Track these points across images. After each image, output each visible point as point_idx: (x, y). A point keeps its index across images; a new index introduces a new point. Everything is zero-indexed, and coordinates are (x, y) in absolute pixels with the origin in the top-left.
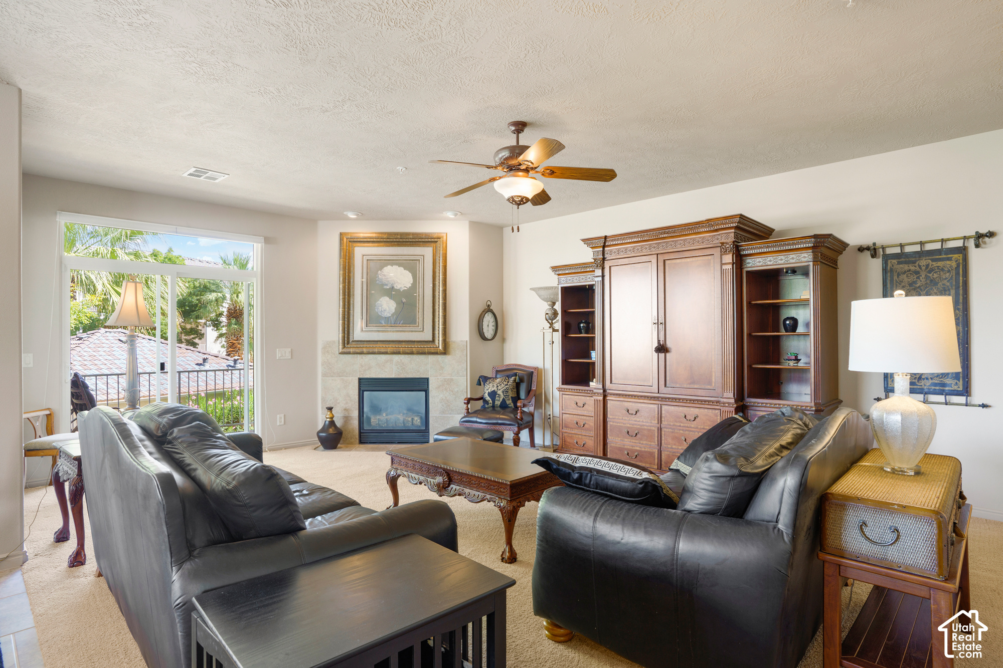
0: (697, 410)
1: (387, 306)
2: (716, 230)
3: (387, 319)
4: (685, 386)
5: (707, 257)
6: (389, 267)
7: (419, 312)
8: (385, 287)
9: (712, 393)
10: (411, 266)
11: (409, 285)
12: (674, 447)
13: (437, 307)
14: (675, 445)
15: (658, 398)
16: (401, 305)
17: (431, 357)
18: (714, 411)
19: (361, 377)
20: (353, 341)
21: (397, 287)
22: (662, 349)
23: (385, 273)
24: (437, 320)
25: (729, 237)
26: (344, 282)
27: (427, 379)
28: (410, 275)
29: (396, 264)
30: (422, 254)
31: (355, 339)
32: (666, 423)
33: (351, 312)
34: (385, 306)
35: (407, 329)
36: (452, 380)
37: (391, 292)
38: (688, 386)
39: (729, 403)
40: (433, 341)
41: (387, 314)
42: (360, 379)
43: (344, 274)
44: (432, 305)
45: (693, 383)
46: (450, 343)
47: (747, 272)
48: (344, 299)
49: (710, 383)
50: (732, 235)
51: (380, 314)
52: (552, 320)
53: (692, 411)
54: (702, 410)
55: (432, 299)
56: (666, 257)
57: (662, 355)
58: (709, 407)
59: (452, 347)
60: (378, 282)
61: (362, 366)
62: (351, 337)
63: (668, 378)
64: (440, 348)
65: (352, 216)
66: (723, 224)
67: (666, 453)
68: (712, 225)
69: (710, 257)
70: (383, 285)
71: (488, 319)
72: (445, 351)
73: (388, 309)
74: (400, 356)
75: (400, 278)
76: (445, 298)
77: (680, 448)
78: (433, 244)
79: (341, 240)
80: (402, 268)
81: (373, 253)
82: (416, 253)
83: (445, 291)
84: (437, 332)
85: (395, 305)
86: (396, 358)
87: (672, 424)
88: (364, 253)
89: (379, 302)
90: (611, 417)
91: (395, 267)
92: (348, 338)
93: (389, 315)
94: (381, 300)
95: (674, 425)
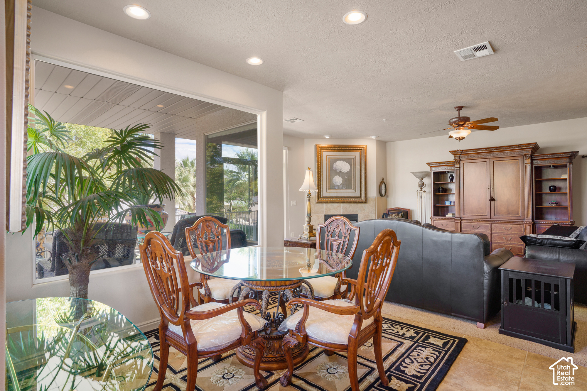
0: (511, 225)
1: (338, 180)
2: (522, 149)
3: (338, 186)
4: (505, 215)
5: (516, 160)
6: (339, 161)
7: (353, 183)
8: (337, 171)
9: (519, 218)
10: (350, 161)
11: (348, 170)
12: (499, 242)
13: (362, 181)
14: (499, 241)
15: (490, 221)
16: (345, 180)
17: (359, 205)
18: (520, 226)
19: (326, 214)
20: (323, 197)
21: (343, 171)
22: (492, 199)
23: (337, 165)
24: (362, 187)
25: (529, 152)
26: (318, 168)
27: (357, 215)
28: (349, 165)
29: (342, 160)
30: (355, 155)
31: (323, 196)
32: (494, 231)
33: (322, 183)
34: (337, 180)
35: (348, 191)
36: (369, 215)
37: (340, 174)
38: (506, 215)
39: (529, 222)
40: (360, 197)
41: (338, 184)
42: (325, 215)
43: (318, 165)
44: (359, 180)
45: (509, 214)
46: (368, 198)
47: (535, 167)
48: (318, 177)
49: (518, 214)
50: (531, 151)
51: (335, 184)
52: (421, 187)
53: (509, 226)
54: (514, 225)
55: (359, 177)
56: (495, 160)
57: (492, 202)
58: (518, 224)
59: (368, 199)
60: (333, 169)
61: (326, 209)
62: (322, 195)
63: (495, 212)
64: (364, 200)
65: (327, 137)
66: (526, 146)
67: (495, 244)
68: (520, 147)
69: (518, 160)
70: (336, 170)
71: (383, 186)
72: (366, 202)
73: (338, 182)
74: (344, 204)
75: (343, 166)
76: (366, 176)
77: (502, 242)
78: (360, 151)
79: (316, 148)
80: (345, 162)
81: (332, 155)
82: (352, 155)
83: (366, 173)
84: (362, 193)
85: (342, 180)
86: (343, 205)
87: (498, 232)
88: (327, 155)
89: (334, 178)
90: (464, 230)
91: (342, 161)
92: (320, 196)
93: (339, 184)
94: (335, 177)
95: (499, 232)
